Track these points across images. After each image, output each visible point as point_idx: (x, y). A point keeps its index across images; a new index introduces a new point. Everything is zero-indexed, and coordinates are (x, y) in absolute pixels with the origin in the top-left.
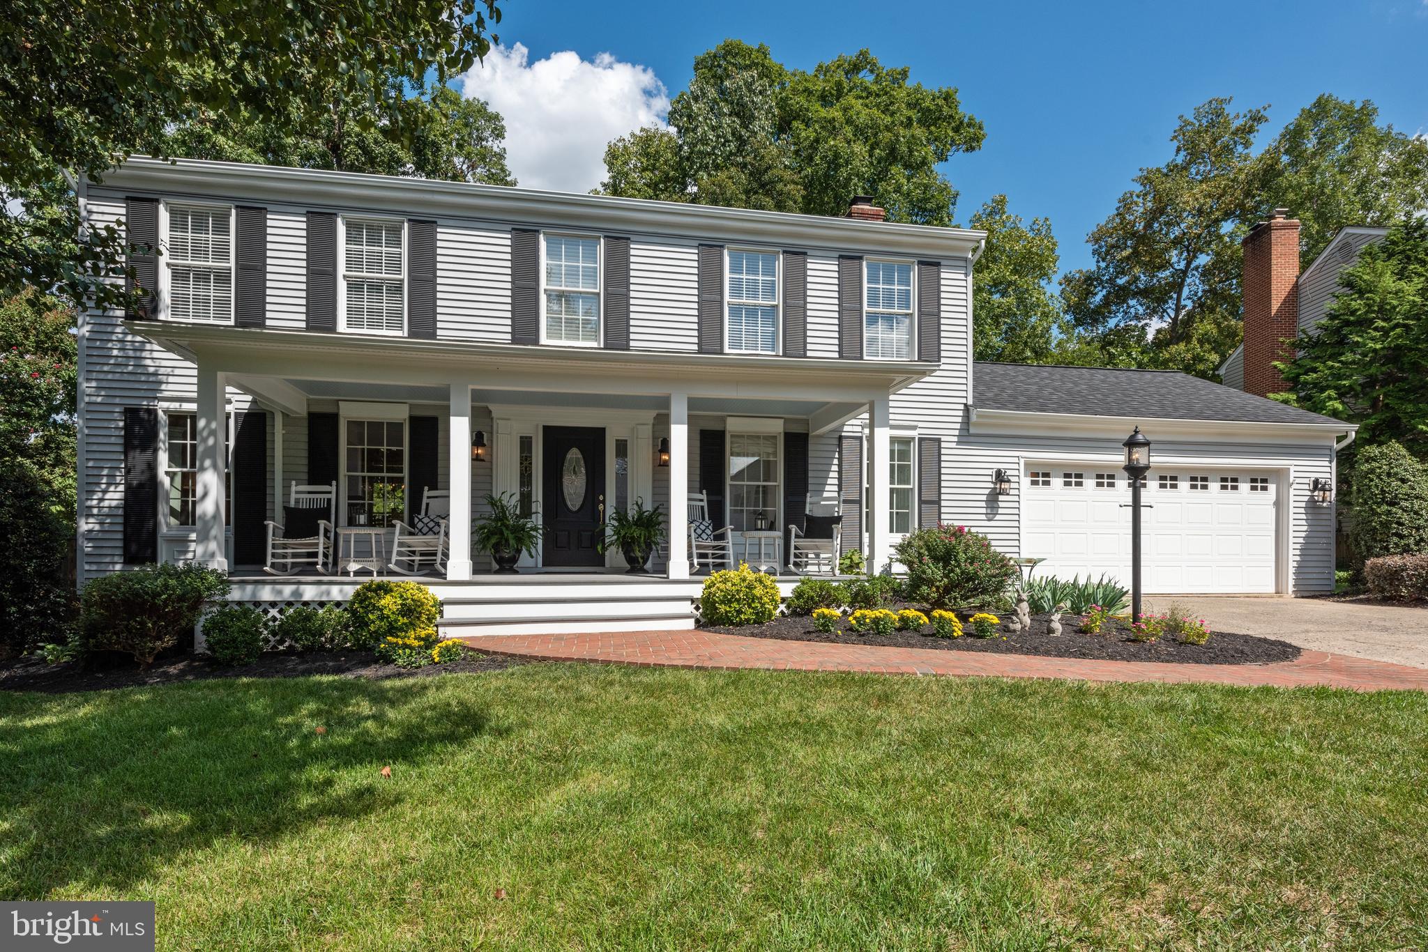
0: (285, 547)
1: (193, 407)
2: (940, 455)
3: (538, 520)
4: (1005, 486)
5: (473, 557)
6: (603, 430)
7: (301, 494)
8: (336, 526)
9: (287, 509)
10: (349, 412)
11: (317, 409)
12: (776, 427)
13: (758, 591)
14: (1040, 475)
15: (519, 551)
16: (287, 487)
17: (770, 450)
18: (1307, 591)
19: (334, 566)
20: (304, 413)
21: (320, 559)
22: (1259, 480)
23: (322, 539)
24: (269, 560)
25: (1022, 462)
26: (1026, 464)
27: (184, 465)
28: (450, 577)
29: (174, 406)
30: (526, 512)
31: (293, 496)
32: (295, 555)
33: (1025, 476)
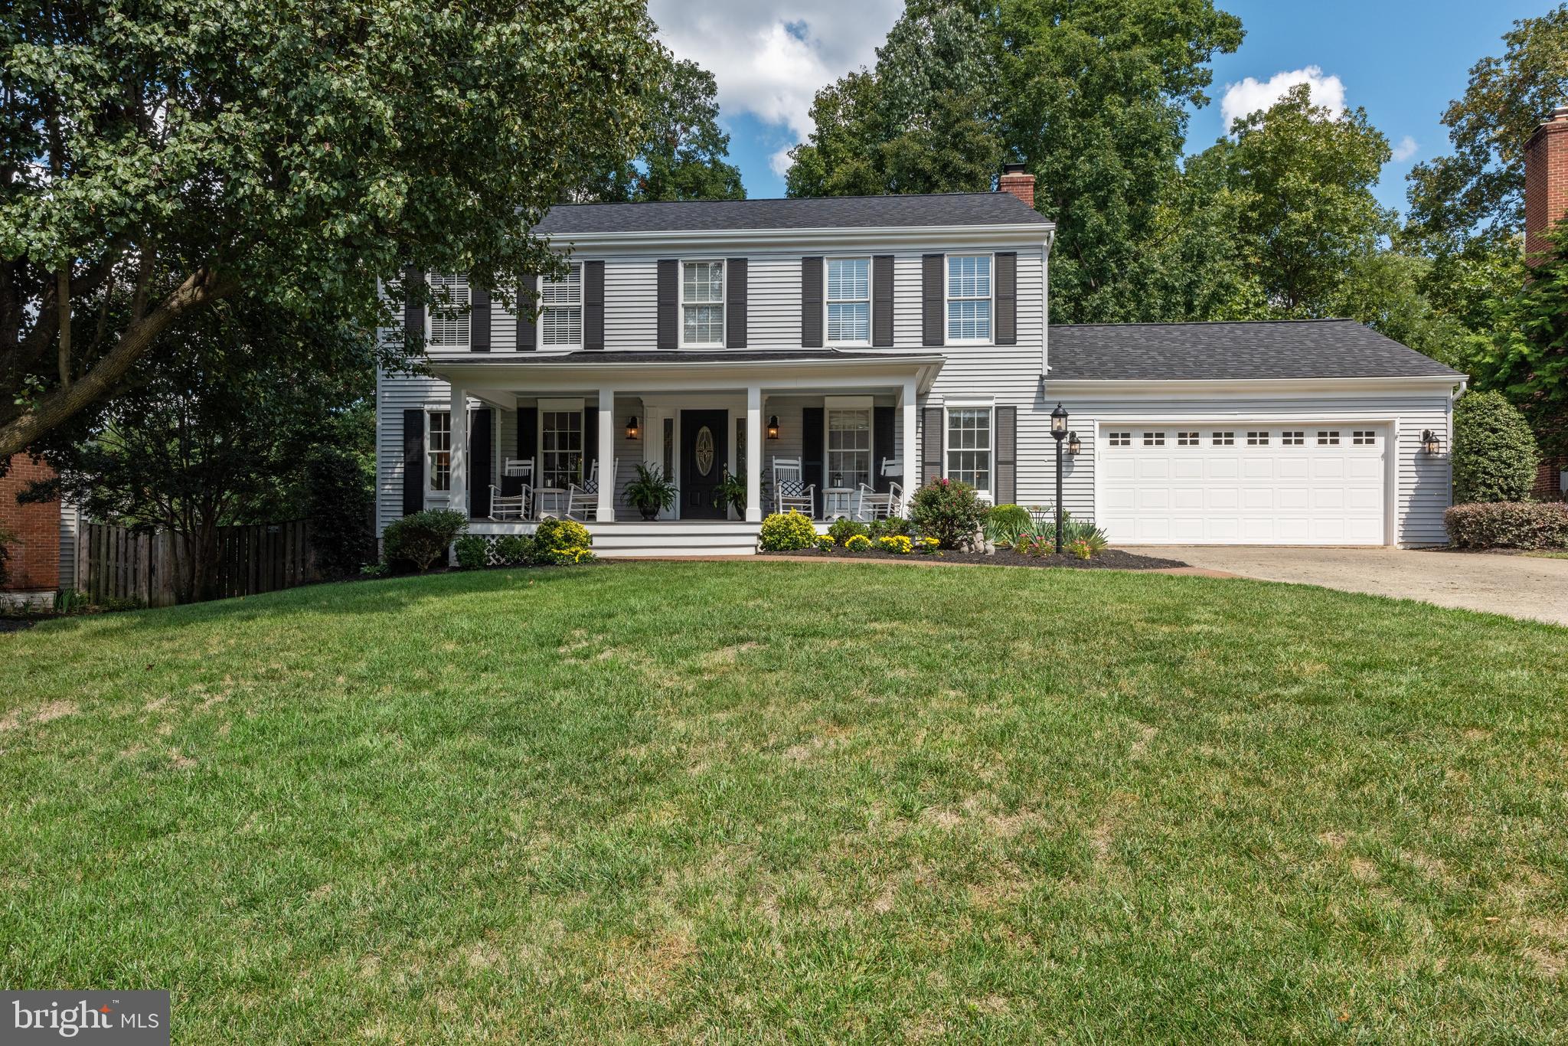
0: (502, 502)
1: (448, 407)
2: (1015, 420)
3: (676, 483)
4: (1077, 446)
5: (615, 506)
6: (726, 412)
7: (513, 466)
8: (535, 487)
9: (503, 477)
10: (544, 406)
11: (522, 405)
12: (868, 403)
13: (793, 527)
14: (1119, 436)
15: (658, 506)
16: (503, 462)
17: (864, 422)
18: (1417, 542)
19: (531, 516)
20: (515, 408)
21: (523, 511)
22: (1364, 434)
23: (524, 497)
24: (492, 511)
25: (1097, 424)
26: (1101, 426)
27: (439, 448)
28: (599, 520)
29: (435, 407)
30: (668, 478)
31: (507, 468)
32: (508, 508)
33: (1101, 436)
